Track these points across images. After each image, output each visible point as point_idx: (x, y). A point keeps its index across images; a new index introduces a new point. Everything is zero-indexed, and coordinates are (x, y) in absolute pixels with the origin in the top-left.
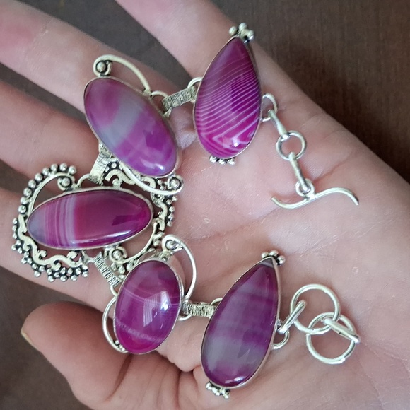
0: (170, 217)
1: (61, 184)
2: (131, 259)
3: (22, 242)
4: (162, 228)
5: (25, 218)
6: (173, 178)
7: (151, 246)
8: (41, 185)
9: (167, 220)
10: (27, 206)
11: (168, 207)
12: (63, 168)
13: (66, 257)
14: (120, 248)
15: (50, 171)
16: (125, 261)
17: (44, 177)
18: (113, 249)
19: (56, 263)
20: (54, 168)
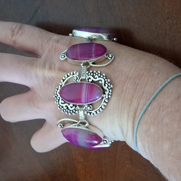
0: (57, 90)
3: (108, 88)
7: (64, 80)
8: (98, 109)
10: (105, 102)
11: (57, 94)
13: (92, 80)
18: (77, 81)
20: (92, 114)
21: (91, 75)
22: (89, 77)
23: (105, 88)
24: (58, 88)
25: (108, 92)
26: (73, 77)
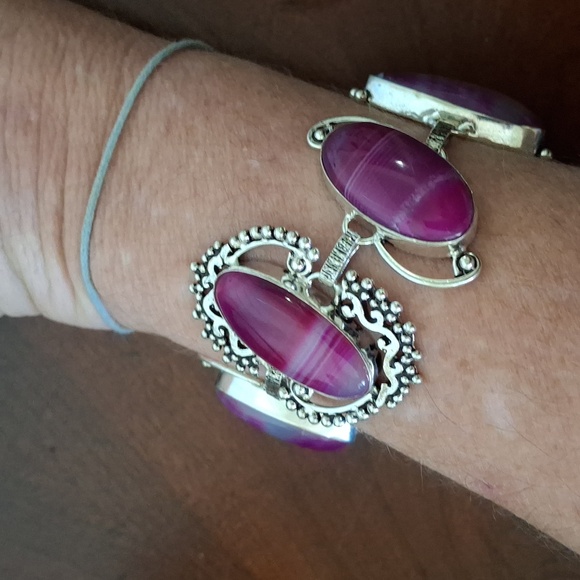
0: (211, 253)
1: (307, 393)
2: (285, 245)
4: (227, 249)
8: (330, 411)
11: (206, 264)
13: (356, 316)
14: (290, 269)
18: (299, 275)
21: (358, 295)
22: (350, 296)
23: (391, 373)
24: (220, 249)
25: (392, 390)
26: (292, 253)
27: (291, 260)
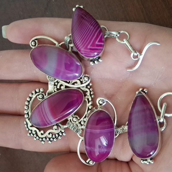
0: (92, 93)
1: (39, 98)
2: (82, 119)
3: (31, 131)
4: (90, 99)
5: (29, 120)
6: (84, 77)
7: (89, 109)
8: (31, 102)
9: (91, 95)
10: (28, 114)
11: (89, 89)
12: (37, 91)
13: (53, 129)
14: (75, 116)
15: (32, 94)
16: (80, 121)
17: (31, 98)
18: (72, 118)
19: (49, 134)
20: (33, 92)
21: (58, 134)
22: (59, 131)
25: (29, 126)
27: (77, 118)
